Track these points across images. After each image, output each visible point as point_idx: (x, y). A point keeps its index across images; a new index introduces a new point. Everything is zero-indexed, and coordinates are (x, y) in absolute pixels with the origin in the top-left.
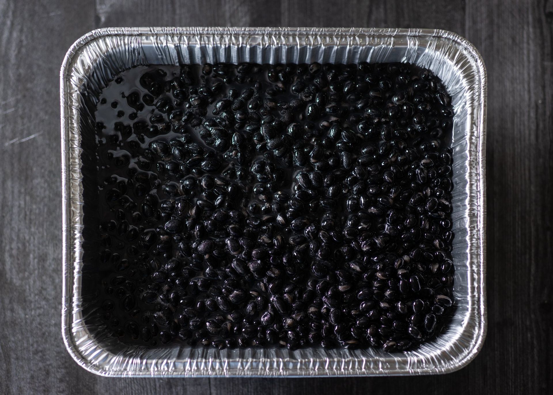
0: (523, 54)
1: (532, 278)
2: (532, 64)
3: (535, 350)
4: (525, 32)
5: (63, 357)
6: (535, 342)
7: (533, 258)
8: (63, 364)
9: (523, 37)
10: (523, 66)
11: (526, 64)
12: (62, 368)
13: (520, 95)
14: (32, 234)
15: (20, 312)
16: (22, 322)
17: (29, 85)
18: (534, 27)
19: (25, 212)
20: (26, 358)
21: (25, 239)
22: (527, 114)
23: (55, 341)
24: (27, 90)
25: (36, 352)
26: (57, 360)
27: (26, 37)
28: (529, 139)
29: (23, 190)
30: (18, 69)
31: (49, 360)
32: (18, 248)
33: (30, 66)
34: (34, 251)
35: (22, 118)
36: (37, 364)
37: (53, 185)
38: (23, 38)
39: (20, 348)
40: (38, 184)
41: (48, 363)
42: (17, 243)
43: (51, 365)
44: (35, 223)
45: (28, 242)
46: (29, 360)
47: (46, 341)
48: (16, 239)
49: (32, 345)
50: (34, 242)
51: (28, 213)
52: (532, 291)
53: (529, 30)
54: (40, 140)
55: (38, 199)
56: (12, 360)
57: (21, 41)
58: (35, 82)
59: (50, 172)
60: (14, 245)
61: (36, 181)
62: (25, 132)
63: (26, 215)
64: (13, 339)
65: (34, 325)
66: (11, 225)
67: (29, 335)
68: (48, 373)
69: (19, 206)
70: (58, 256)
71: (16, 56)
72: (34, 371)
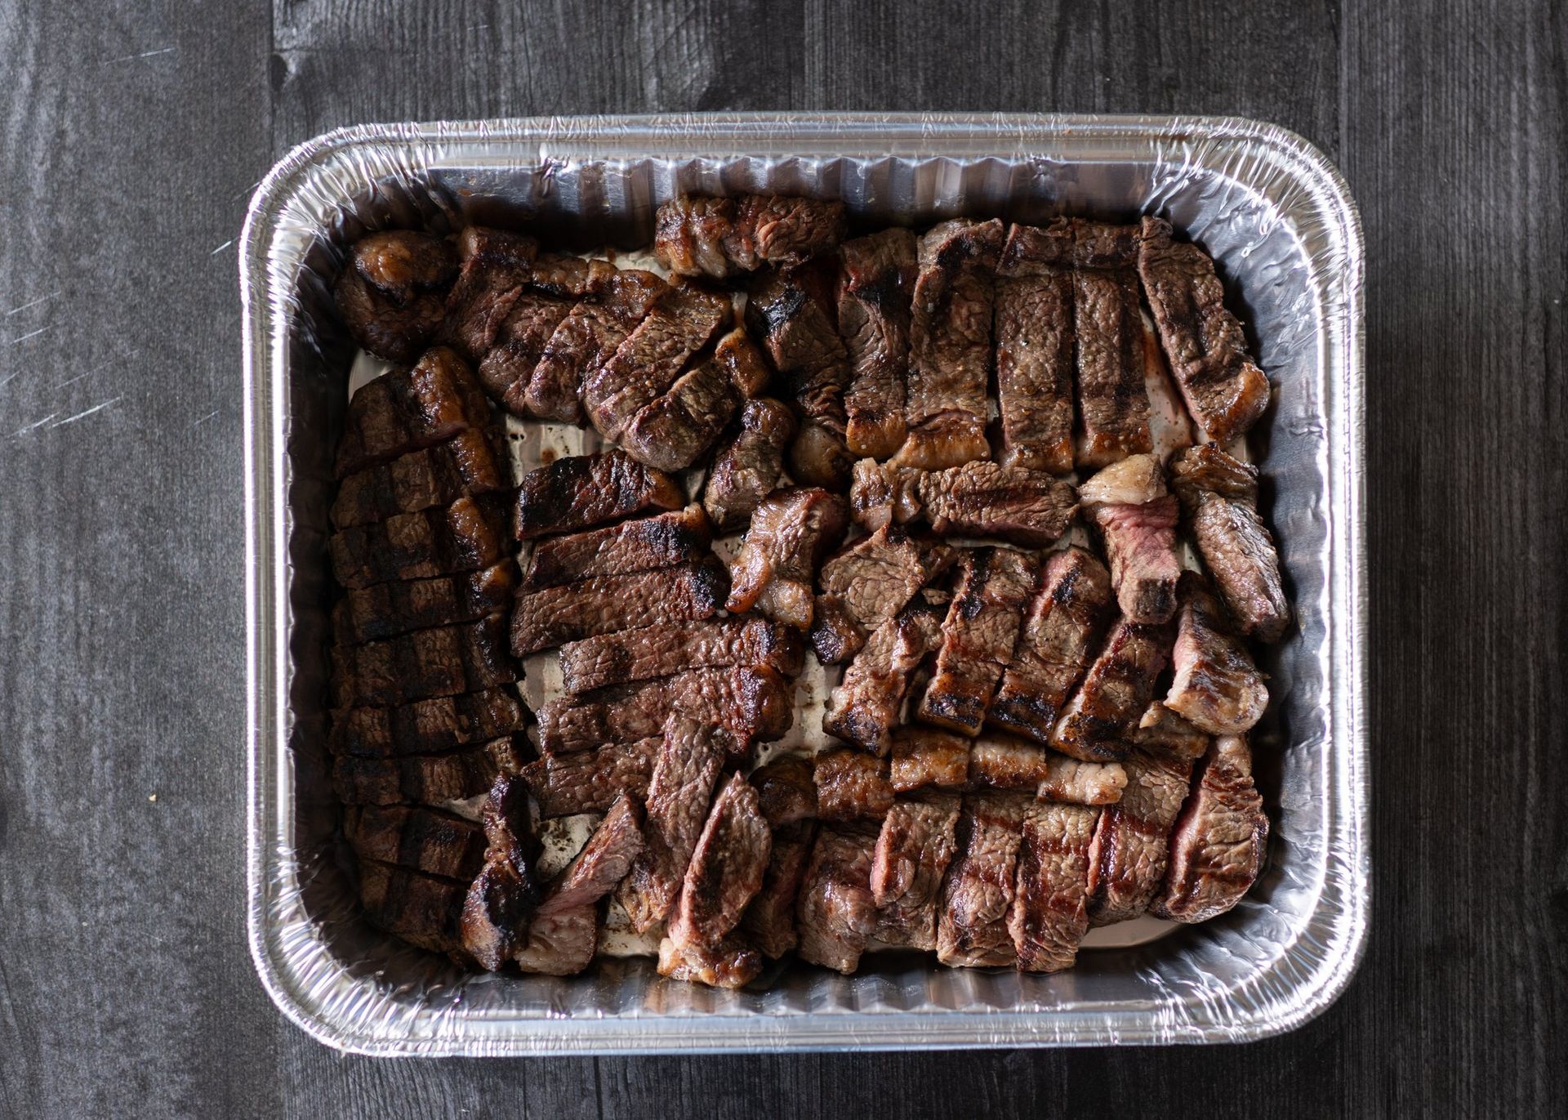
0: (1508, 160)
1: (1529, 818)
2: (1534, 191)
3: (1536, 1027)
4: (1514, 95)
5: (185, 1040)
6: (1537, 1006)
7: (1532, 760)
8: (186, 1060)
9: (1509, 111)
10: (1509, 195)
11: (1516, 191)
12: (183, 1071)
13: (1498, 282)
14: (95, 689)
15: (65, 912)
16: (72, 939)
17: (84, 262)
18: (1541, 82)
19: (78, 625)
20: (82, 1041)
21: (77, 703)
22: (1517, 338)
23: (162, 994)
24: (80, 274)
25: (111, 1026)
26: (168, 1049)
27: (76, 120)
28: (1525, 413)
29: (69, 564)
30: (51, 214)
31: (148, 1048)
32: (60, 730)
33: (87, 207)
34: (103, 736)
35: (67, 357)
36: (113, 1060)
37: (156, 550)
38: (67, 124)
39: (65, 1015)
40: (111, 545)
41: (145, 1056)
42: (56, 714)
43: (152, 1061)
44: (106, 658)
45: (86, 711)
46: (90, 1046)
47: (139, 995)
48: (51, 703)
49: (99, 1006)
50: (103, 711)
51: (85, 629)
52: (1528, 855)
53: (1526, 91)
54: (117, 418)
55: (114, 589)
56: (45, 1047)
57: (61, 134)
58: (102, 251)
59: (147, 510)
60: (46, 721)
61: (105, 538)
62: (75, 396)
63: (79, 634)
64: (45, 988)
65: (104, 949)
66: (36, 662)
67: (90, 976)
68: (144, 1085)
69: (60, 611)
70: (169, 752)
71: (48, 176)
72: (106, 1079)
